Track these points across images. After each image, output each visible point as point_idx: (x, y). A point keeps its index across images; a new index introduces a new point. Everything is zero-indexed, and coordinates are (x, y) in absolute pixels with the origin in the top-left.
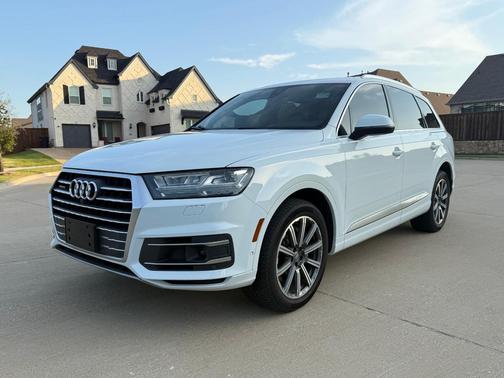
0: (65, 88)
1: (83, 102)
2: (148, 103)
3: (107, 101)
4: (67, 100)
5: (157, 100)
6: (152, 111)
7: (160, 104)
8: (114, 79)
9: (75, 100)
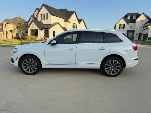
0: (120, 25)
1: (124, 28)
2: (144, 27)
3: (131, 27)
4: (120, 28)
5: (146, 26)
6: (145, 29)
7: (147, 27)
8: (134, 21)
9: (122, 28)
